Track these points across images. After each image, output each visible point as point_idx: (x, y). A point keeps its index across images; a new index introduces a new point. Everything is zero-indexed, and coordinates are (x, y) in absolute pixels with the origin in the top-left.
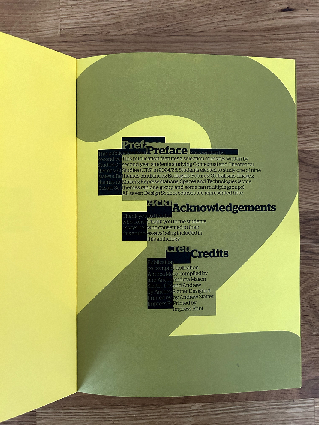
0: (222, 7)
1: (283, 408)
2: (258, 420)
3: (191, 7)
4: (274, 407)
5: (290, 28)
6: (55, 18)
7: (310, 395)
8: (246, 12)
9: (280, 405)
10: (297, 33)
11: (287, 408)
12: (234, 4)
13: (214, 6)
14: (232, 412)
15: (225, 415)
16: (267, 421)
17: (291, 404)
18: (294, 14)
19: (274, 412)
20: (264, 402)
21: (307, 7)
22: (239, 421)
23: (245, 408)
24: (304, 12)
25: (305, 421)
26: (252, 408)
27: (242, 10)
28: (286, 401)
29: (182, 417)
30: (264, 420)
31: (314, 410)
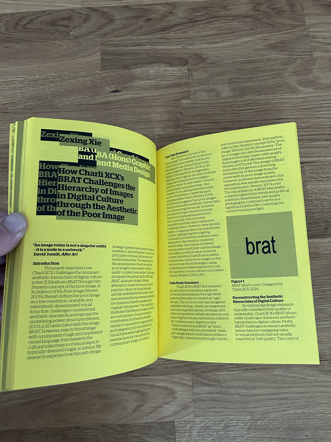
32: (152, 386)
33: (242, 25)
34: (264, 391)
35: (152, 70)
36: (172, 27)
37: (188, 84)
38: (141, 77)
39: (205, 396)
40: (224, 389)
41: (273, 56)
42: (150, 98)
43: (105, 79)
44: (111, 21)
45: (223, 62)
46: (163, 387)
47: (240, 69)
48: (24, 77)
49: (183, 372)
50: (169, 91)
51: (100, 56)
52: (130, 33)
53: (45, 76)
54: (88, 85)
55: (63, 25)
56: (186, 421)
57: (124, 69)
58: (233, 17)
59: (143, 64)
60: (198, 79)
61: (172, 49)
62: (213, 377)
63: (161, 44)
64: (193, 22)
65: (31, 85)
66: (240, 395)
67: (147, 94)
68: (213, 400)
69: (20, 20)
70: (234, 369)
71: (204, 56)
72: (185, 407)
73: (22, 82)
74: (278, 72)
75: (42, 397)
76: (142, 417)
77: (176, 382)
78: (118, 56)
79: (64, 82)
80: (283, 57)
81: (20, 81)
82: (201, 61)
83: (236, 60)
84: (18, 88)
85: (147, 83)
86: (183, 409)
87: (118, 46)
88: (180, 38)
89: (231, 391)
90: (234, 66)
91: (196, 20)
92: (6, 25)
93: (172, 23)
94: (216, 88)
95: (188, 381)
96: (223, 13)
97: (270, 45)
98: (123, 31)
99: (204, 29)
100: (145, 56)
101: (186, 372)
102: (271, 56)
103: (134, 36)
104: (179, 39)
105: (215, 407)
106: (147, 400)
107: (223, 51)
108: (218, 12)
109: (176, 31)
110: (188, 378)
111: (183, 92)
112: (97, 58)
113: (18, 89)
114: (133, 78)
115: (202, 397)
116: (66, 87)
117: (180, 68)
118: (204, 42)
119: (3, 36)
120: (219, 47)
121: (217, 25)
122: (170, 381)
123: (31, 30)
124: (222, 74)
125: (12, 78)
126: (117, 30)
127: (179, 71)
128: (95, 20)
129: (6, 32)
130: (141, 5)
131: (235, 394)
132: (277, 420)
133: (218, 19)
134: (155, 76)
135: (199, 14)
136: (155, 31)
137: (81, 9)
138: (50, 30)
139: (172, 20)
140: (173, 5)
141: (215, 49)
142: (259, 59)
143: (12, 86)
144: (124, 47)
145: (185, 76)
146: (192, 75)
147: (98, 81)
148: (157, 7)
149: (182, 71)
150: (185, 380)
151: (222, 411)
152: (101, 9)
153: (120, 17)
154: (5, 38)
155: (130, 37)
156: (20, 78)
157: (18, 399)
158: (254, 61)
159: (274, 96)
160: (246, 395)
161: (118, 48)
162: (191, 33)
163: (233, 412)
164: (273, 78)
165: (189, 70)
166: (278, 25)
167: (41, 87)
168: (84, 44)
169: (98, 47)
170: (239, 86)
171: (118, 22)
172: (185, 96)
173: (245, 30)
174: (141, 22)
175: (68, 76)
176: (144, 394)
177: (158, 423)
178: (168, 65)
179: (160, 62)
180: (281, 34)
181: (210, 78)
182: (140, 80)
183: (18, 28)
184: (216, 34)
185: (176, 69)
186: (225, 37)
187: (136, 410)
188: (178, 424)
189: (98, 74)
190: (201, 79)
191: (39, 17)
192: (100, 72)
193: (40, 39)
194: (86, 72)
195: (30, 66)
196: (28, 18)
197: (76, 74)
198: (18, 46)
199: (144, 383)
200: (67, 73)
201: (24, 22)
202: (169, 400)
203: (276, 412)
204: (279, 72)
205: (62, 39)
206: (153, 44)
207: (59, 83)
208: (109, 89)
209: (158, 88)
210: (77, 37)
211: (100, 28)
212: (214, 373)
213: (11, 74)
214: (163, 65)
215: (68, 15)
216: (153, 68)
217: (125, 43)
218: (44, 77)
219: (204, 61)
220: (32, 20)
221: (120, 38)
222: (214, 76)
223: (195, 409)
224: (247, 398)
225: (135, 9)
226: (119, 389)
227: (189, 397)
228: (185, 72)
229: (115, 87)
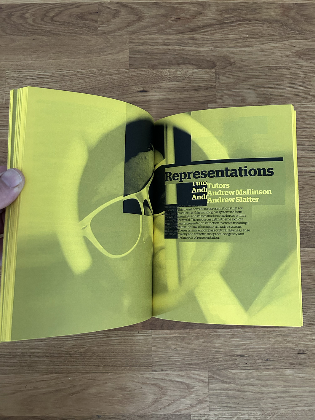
0: (103, 89)
1: (131, 336)
2: (115, 344)
3: (85, 89)
4: (126, 335)
5: (144, 102)
6: (2, 93)
7: (149, 328)
8: (118, 92)
9: (130, 334)
10: (148, 105)
11: (134, 336)
12: (110, 88)
13: (99, 88)
14: (98, 338)
15: (95, 339)
16: (121, 344)
17: (136, 333)
18: (147, 94)
19: (125, 339)
20: (120, 332)
21: (155, 90)
22: (103, 344)
23: (107, 335)
24: (153, 93)
25: (145, 345)
26: (112, 336)
27: (115, 91)
28: (133, 331)
29: (67, 341)
30: (119, 344)
31: (151, 338)
32: (170, 380)
33: (270, 30)
34: (275, 389)
35: (179, 71)
36: (201, 27)
37: (215, 88)
38: (169, 78)
39: (220, 391)
40: (238, 387)
41: (300, 63)
42: (176, 100)
43: (133, 78)
44: (140, 18)
45: (251, 67)
46: (181, 382)
47: (266, 75)
48: (51, 71)
49: (200, 369)
50: (196, 94)
51: (128, 54)
52: (159, 32)
53: (72, 71)
54: (115, 83)
55: (92, 19)
56: (201, 414)
57: (152, 68)
58: (262, 21)
59: (171, 64)
60: (225, 84)
61: (200, 51)
62: (228, 374)
63: (190, 45)
64: (222, 24)
65: (59, 80)
66: (253, 392)
67: (174, 96)
68: (227, 396)
69: (48, 11)
70: (248, 368)
71: (232, 60)
72: (201, 401)
73: (50, 77)
74: (303, 80)
75: (66, 387)
76: (160, 409)
77: (193, 378)
78: (145, 55)
79: (92, 79)
80: (310, 65)
81: (47, 75)
82: (228, 65)
83: (263, 66)
84: (45, 82)
85: (175, 84)
86: (199, 403)
87: (147, 45)
88: (209, 40)
89: (245, 388)
90: (261, 71)
91: (226, 21)
92: (33, 15)
93: (201, 23)
94: (242, 93)
95: (205, 378)
96: (252, 16)
97: (297, 52)
98: (152, 29)
99: (232, 32)
100: (173, 57)
101: (203, 368)
102: (298, 63)
103: (163, 35)
104: (207, 40)
105: (229, 403)
106: (166, 393)
107: (250, 56)
108: (248, 15)
109: (205, 32)
110: (204, 375)
111: (209, 96)
112: (125, 56)
113: (46, 84)
114: (160, 78)
115: (217, 393)
116: (94, 84)
117: (208, 71)
118: (233, 45)
119: (31, 27)
120: (247, 51)
121: (246, 29)
122: (187, 377)
123: (60, 23)
124: (249, 79)
125: (40, 72)
126: (146, 28)
127: (207, 73)
128: (124, 16)
129: (33, 24)
130: (170, 3)
131: (248, 391)
132: (286, 416)
133: (247, 22)
134: (183, 78)
135: (229, 16)
136: (184, 31)
137: (110, 3)
138: (78, 24)
139: (201, 20)
140: (203, 5)
141: (242, 53)
142: (286, 66)
143: (39, 80)
144: (152, 46)
145: (213, 79)
146: (219, 79)
147: (126, 80)
148: (187, 6)
149: (210, 74)
150: (202, 376)
151: (235, 406)
152: (130, 5)
153: (150, 14)
154: (33, 29)
155: (159, 36)
156: (47, 72)
157: (42, 388)
158: (281, 68)
159: (299, 105)
160: (258, 393)
161: (146, 47)
162: (220, 35)
163: (245, 407)
164: (299, 86)
165: (216, 73)
166: (306, 32)
167: (69, 83)
168: (112, 41)
169: (127, 45)
170: (265, 92)
171: (148, 20)
172: (211, 99)
173: (274, 35)
174: (170, 21)
175: (95, 73)
176: (163, 388)
177: (175, 415)
178: (195, 67)
179: (188, 64)
180: (309, 42)
181: (237, 83)
182: (167, 81)
183: (46, 19)
184: (244, 38)
185: (203, 71)
186: (253, 41)
187: (154, 402)
188: (194, 416)
189: (126, 72)
190: (227, 83)
191: (67, 9)
192: (127, 71)
193: (68, 33)
194: (114, 70)
195: (58, 60)
196: (57, 9)
197: (103, 71)
198: (45, 39)
199: (163, 378)
200: (95, 70)
201: (52, 14)
202: (186, 394)
203: (285, 408)
204: (305, 80)
205: (91, 35)
206: (182, 45)
207: (87, 80)
208: (136, 88)
209: (185, 90)
210: (105, 33)
211: (129, 25)
212: (229, 371)
213: (38, 68)
214: (191, 67)
215: (97, 10)
216: (181, 70)
217: (153, 42)
218: (71, 73)
219: (231, 65)
220: (61, 12)
221: (148, 37)
222: (240, 81)
223: (210, 404)
224: (258, 395)
225: (164, 7)
226: (139, 382)
227: (205, 392)
228: (212, 75)
229: (142, 87)
